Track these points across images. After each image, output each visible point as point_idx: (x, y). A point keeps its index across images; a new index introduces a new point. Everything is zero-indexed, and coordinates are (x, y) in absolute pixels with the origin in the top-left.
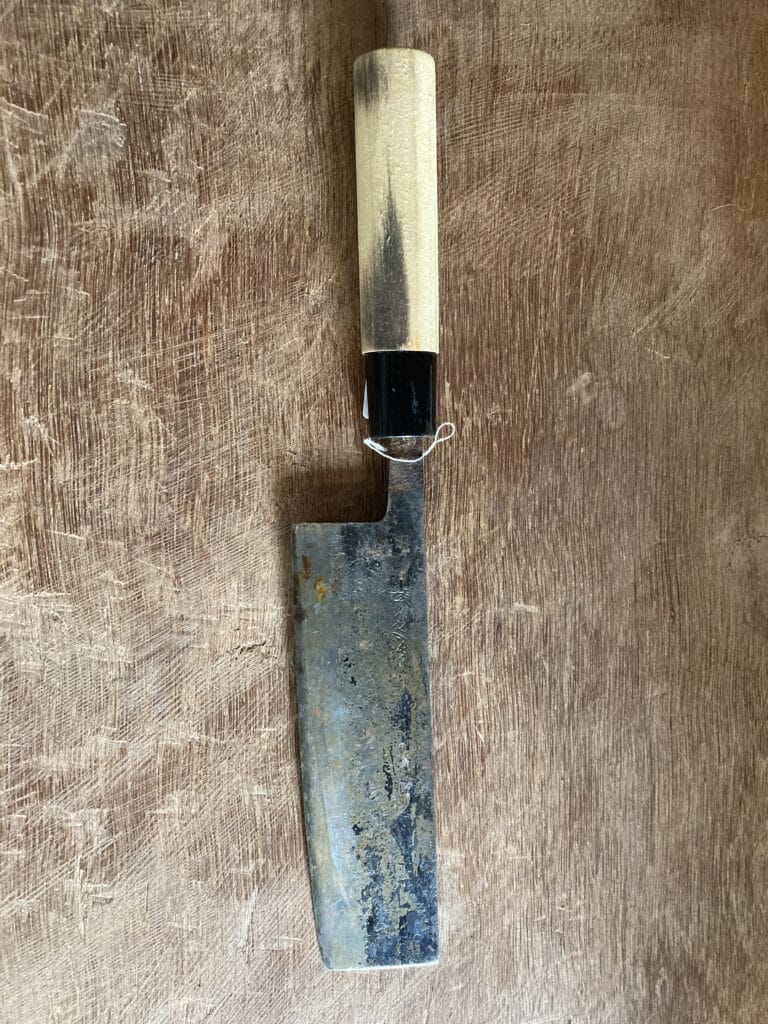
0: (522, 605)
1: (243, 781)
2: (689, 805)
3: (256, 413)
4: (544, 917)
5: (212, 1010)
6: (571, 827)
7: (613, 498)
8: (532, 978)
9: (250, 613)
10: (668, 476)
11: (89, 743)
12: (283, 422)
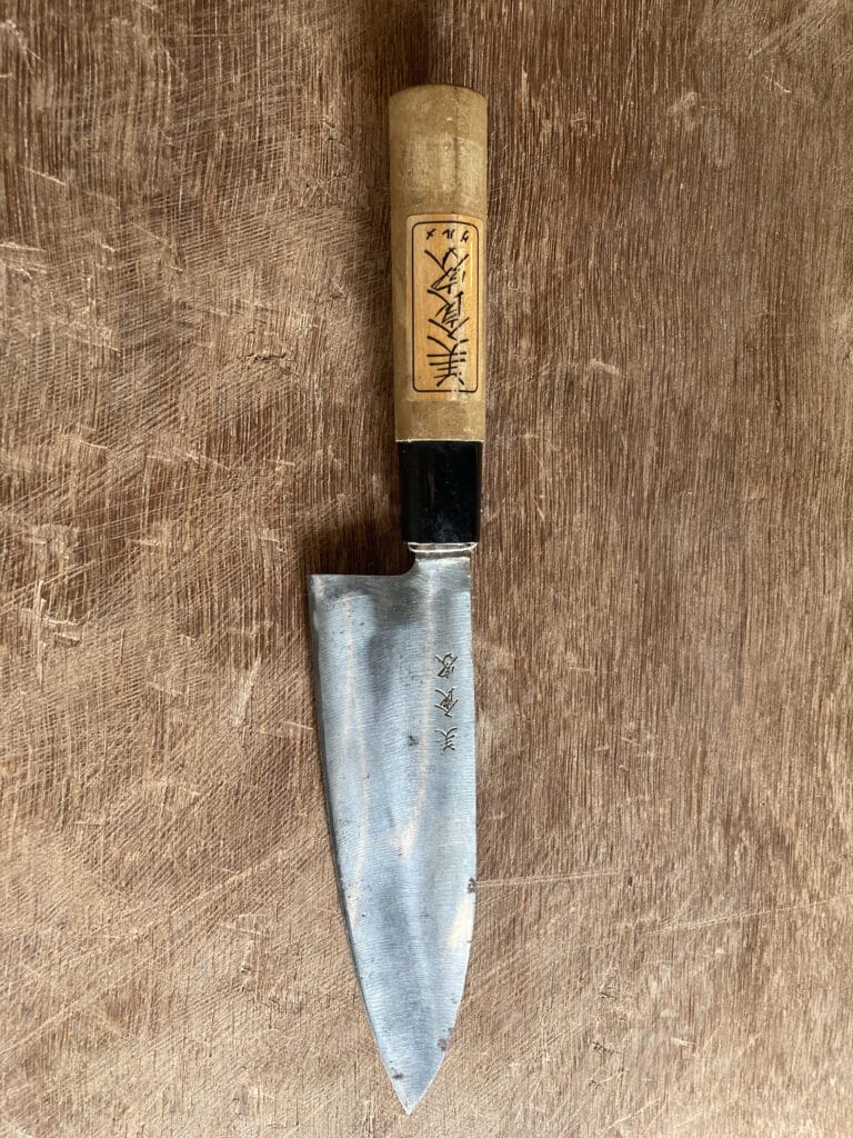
0: (601, 363)
1: (250, 519)
2: (786, 638)
3: (288, 67)
4: (606, 747)
5: (197, 799)
6: (644, 642)
7: (715, 251)
8: (589, 818)
9: (268, 314)
10: (781, 236)
11: (59, 442)
12: (320, 84)
